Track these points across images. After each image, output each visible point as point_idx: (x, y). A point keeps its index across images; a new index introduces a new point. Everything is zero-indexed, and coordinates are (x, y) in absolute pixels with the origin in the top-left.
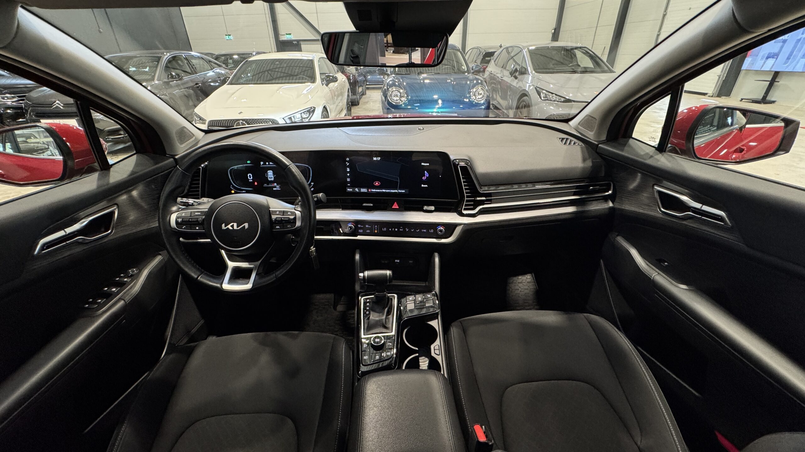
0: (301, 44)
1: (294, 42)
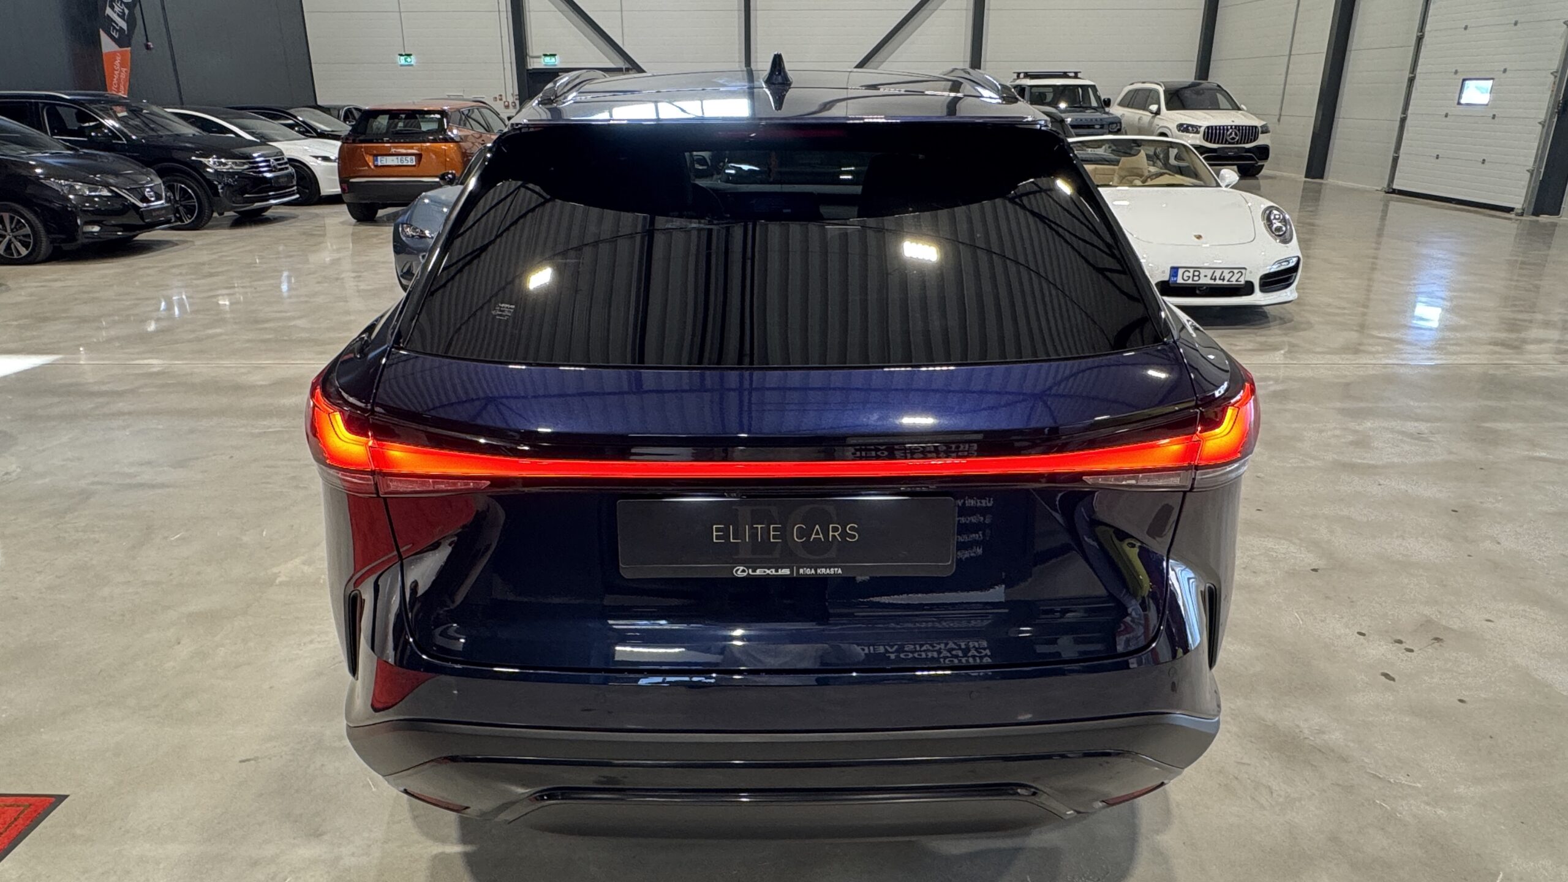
1: (560, 74)
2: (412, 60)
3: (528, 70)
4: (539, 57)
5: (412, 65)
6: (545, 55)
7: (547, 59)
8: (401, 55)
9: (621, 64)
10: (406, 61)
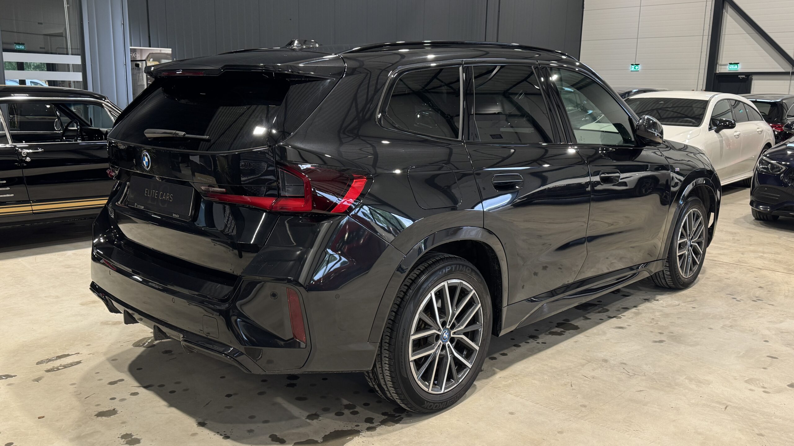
0: (752, 79)
1: (739, 76)
2: (639, 68)
3: (716, 73)
4: (726, 65)
5: (638, 71)
6: (731, 64)
7: (732, 67)
8: (632, 65)
10: (635, 68)
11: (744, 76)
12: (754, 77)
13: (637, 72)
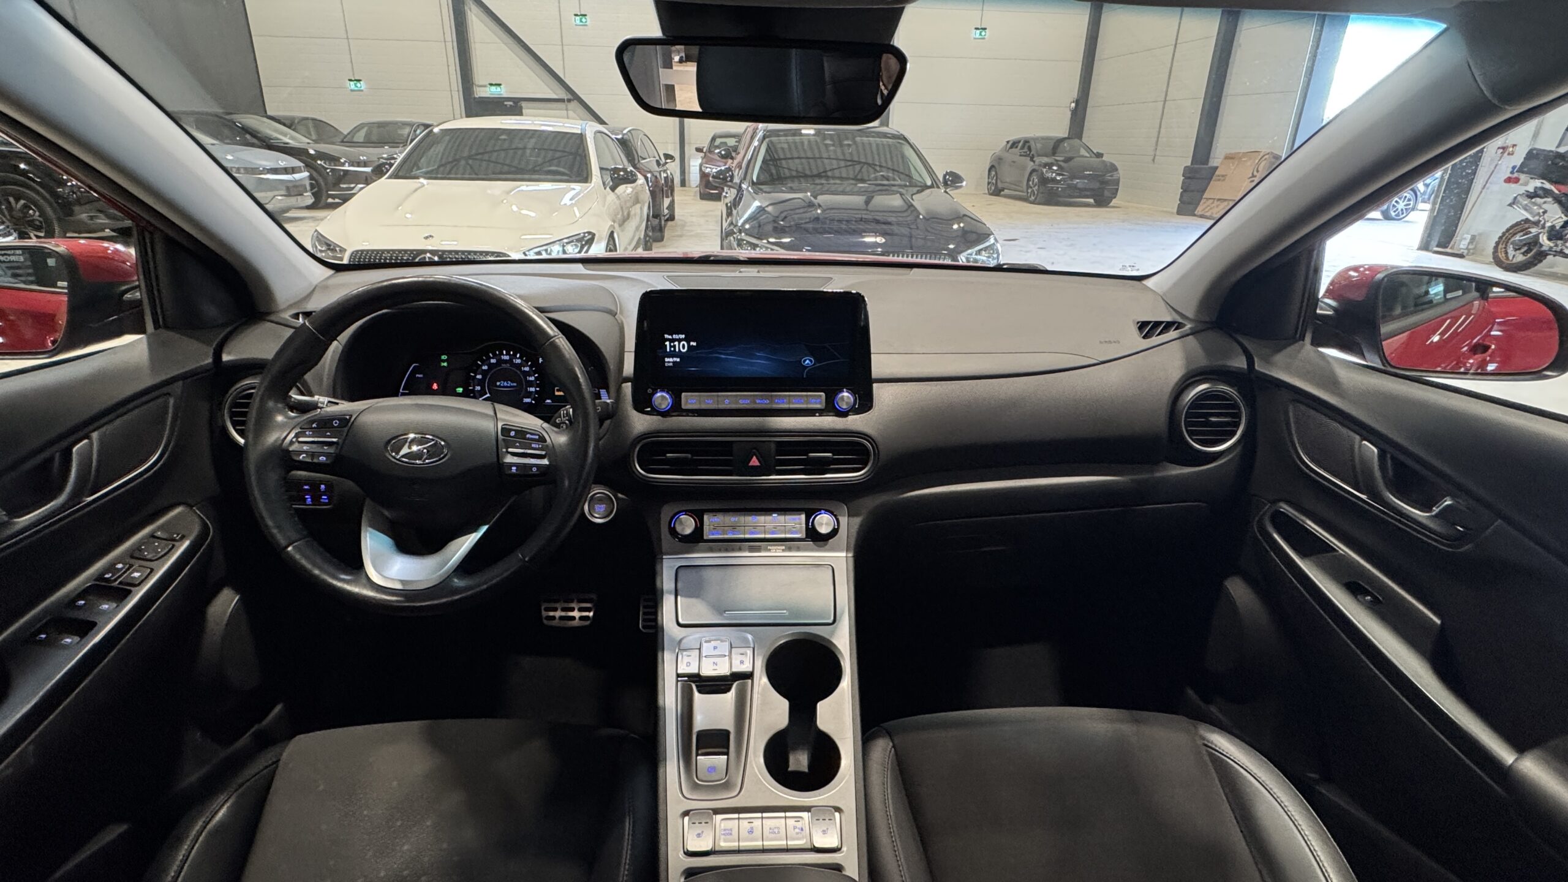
0: (521, 108)
1: (506, 103)
2: (362, 85)
3: (475, 98)
4: (485, 86)
5: (362, 91)
6: (491, 85)
7: (493, 89)
8: (350, 80)
9: (562, 94)
10: (356, 86)
11: (511, 103)
12: (524, 104)
13: (361, 93)
